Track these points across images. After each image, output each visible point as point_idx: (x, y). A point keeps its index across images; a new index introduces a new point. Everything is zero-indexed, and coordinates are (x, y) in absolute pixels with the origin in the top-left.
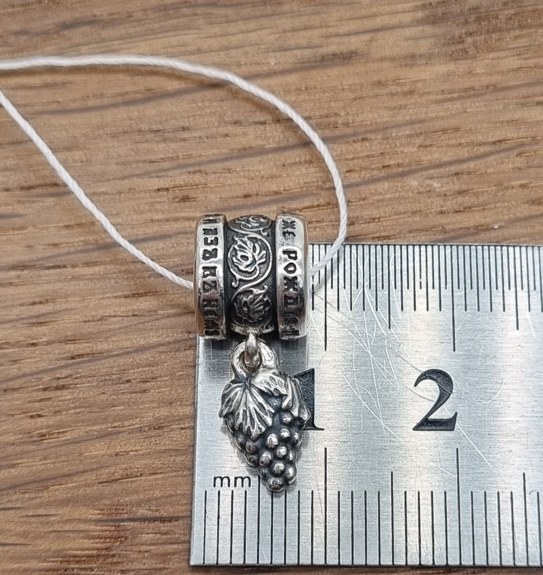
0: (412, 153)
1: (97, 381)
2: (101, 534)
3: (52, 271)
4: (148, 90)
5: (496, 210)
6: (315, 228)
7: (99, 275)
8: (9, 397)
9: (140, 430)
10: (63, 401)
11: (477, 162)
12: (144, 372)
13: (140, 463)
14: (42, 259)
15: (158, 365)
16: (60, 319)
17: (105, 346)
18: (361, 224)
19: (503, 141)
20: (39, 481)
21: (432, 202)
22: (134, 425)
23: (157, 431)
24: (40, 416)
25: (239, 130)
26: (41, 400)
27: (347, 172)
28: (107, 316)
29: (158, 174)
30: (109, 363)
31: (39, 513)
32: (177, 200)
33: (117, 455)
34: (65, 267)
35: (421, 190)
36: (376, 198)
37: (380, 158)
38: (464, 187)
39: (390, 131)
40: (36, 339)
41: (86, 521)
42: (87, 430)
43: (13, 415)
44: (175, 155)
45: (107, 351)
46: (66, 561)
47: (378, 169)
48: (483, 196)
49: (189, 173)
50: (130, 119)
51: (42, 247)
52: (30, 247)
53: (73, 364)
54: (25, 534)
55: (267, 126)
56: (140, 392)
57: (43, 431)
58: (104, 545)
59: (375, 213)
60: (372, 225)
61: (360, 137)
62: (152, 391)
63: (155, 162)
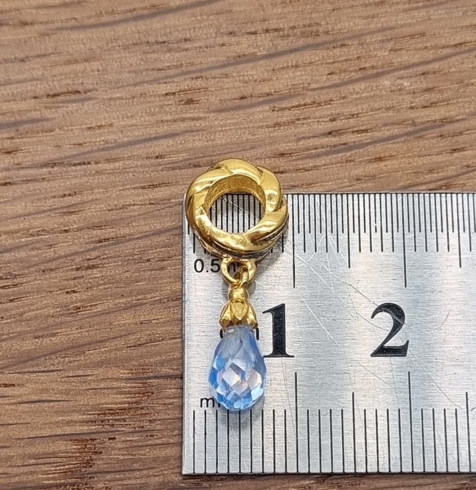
0: (384, 56)
1: (121, 261)
2: (131, 390)
3: (78, 167)
4: (154, 6)
5: (458, 105)
6: (303, 124)
7: (119, 169)
8: (47, 276)
9: (160, 301)
10: (93, 278)
11: (441, 63)
12: (162, 252)
13: (161, 330)
14: (69, 157)
15: (173, 246)
16: (87, 208)
17: (127, 231)
18: (342, 120)
19: (463, 43)
20: (76, 347)
21: (403, 99)
22: (155, 297)
23: (175, 302)
24: (74, 292)
25: (233, 40)
26: (75, 278)
27: (328, 74)
28: (128, 205)
29: (165, 80)
30: (131, 245)
31: (77, 374)
32: (183, 103)
33: (141, 323)
34: (89, 163)
35: (393, 88)
36: (355, 96)
37: (357, 61)
38: (430, 85)
39: (365, 37)
40: (68, 226)
41: (117, 379)
42: (115, 303)
43: (51, 292)
44: (179, 63)
45: (128, 235)
46: (102, 414)
47: (355, 71)
48: (447, 93)
49: (192, 78)
50: (139, 32)
51: (68, 146)
52: (58, 146)
53: (101, 246)
54: (67, 392)
55: (258, 35)
56: (159, 270)
57: (79, 304)
58: (134, 400)
59: (354, 110)
60: (351, 120)
61: (339, 43)
62: (169, 268)
63: (162, 70)
